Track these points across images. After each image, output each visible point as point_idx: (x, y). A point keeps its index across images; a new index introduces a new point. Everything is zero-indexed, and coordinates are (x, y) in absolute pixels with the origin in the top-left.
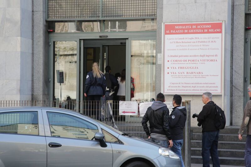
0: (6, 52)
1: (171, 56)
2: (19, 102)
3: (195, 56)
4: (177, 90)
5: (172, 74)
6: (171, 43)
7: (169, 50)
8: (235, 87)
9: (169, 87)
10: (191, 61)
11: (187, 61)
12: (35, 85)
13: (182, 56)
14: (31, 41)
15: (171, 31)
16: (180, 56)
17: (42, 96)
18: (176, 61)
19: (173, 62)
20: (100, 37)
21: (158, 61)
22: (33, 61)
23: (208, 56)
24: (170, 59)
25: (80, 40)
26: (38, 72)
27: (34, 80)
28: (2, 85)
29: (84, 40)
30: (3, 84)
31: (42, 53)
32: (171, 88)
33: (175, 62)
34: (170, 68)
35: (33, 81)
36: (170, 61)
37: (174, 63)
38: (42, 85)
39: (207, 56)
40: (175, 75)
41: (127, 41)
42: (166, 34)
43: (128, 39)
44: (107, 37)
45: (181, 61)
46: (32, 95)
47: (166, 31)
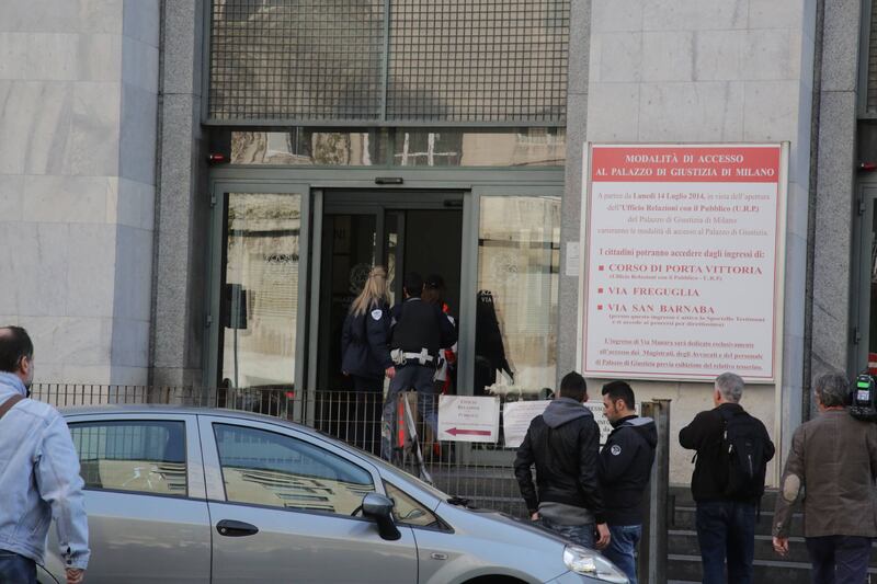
0: (69, 224)
1: (611, 252)
2: (105, 390)
3: (689, 254)
4: (627, 363)
5: (614, 312)
6: (611, 208)
7: (604, 231)
8: (818, 359)
9: (603, 352)
10: (676, 269)
11: (664, 269)
12: (159, 334)
13: (645, 253)
14: (151, 189)
15: (614, 171)
16: (639, 253)
17: (181, 371)
18: (628, 268)
19: (617, 272)
20: (379, 182)
21: (568, 268)
22: (155, 255)
23: (733, 255)
24: (607, 261)
25: (312, 189)
26: (173, 293)
27: (158, 321)
28: (54, 333)
29: (324, 190)
30: (56, 330)
31: (186, 231)
32: (608, 358)
33: (624, 273)
34: (606, 290)
35: (153, 321)
36: (606, 268)
37: (618, 276)
38: (183, 336)
39: (728, 255)
40: (623, 313)
41: (466, 197)
42: (596, 178)
43: (469, 190)
44: (401, 182)
45: (643, 268)
46: (151, 368)
47: (594, 171)
